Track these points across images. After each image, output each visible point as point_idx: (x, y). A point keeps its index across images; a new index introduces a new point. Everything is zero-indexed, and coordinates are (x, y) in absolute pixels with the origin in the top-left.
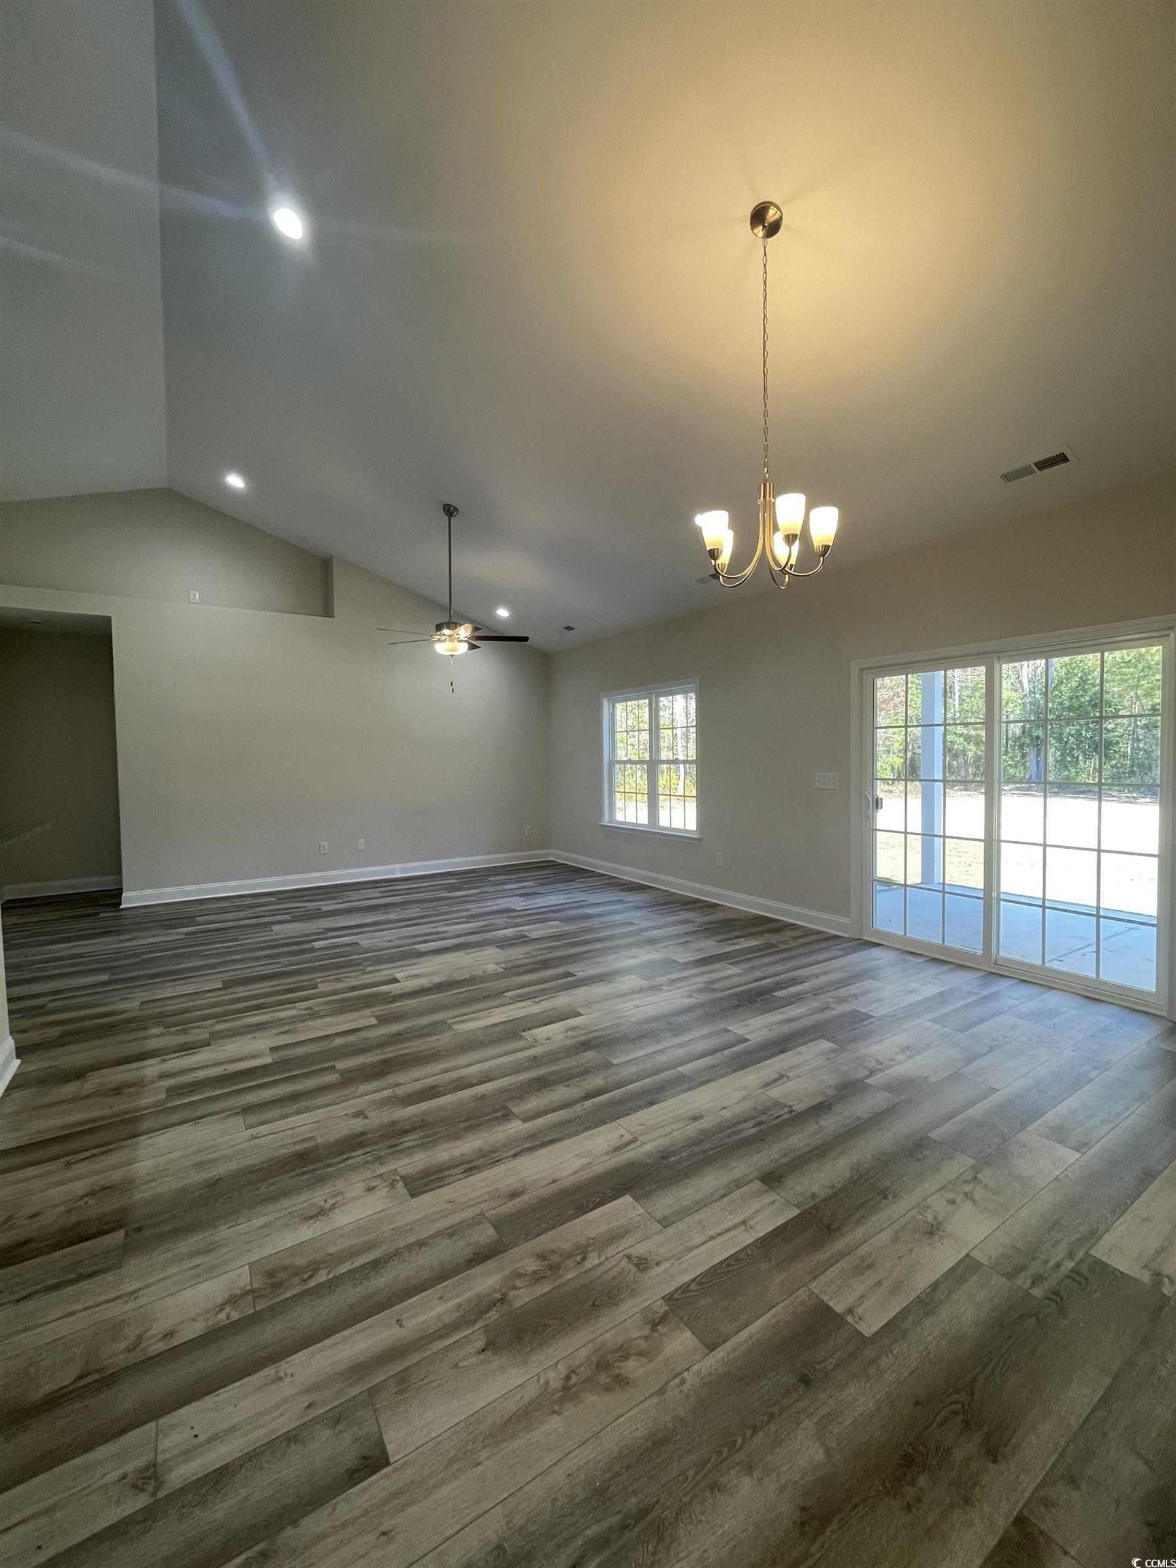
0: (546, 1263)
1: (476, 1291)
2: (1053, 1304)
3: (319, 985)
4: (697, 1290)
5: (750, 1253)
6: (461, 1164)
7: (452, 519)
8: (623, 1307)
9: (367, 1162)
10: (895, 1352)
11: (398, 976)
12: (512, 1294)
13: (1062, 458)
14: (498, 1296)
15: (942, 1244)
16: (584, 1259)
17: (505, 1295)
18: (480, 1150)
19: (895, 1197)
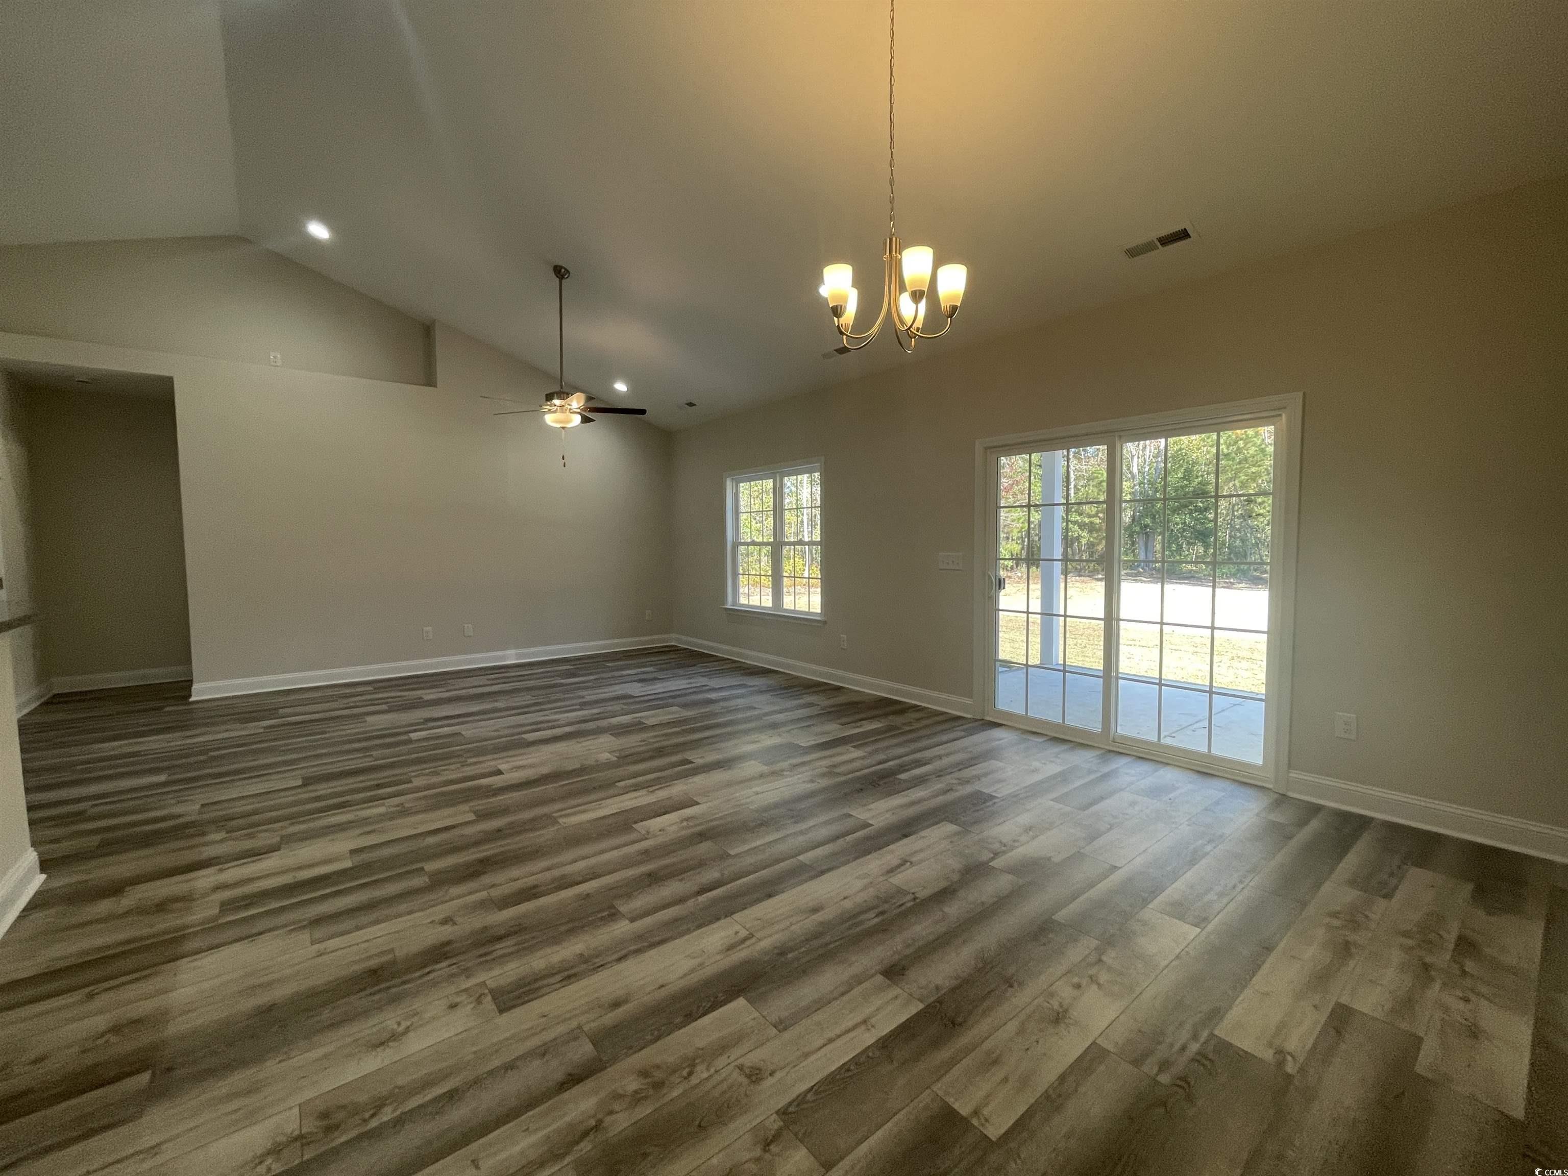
0: (649, 1080)
1: (567, 1119)
2: (1180, 1091)
3: (413, 779)
4: (814, 1101)
5: (870, 1054)
6: (559, 972)
7: (563, 281)
8: (732, 1126)
9: (453, 975)
10: (1022, 1156)
11: (503, 767)
12: (608, 1120)
13: (1183, 235)
14: (593, 1122)
15: (1069, 1032)
16: (690, 1074)
17: (600, 1121)
18: (581, 955)
19: (1021, 984)
